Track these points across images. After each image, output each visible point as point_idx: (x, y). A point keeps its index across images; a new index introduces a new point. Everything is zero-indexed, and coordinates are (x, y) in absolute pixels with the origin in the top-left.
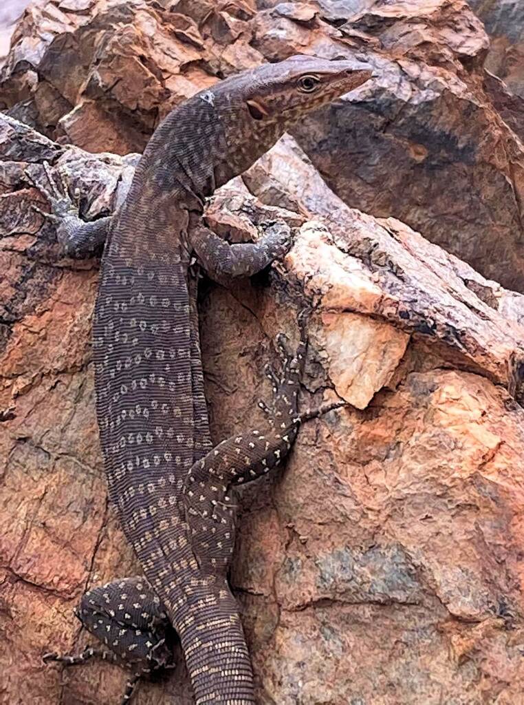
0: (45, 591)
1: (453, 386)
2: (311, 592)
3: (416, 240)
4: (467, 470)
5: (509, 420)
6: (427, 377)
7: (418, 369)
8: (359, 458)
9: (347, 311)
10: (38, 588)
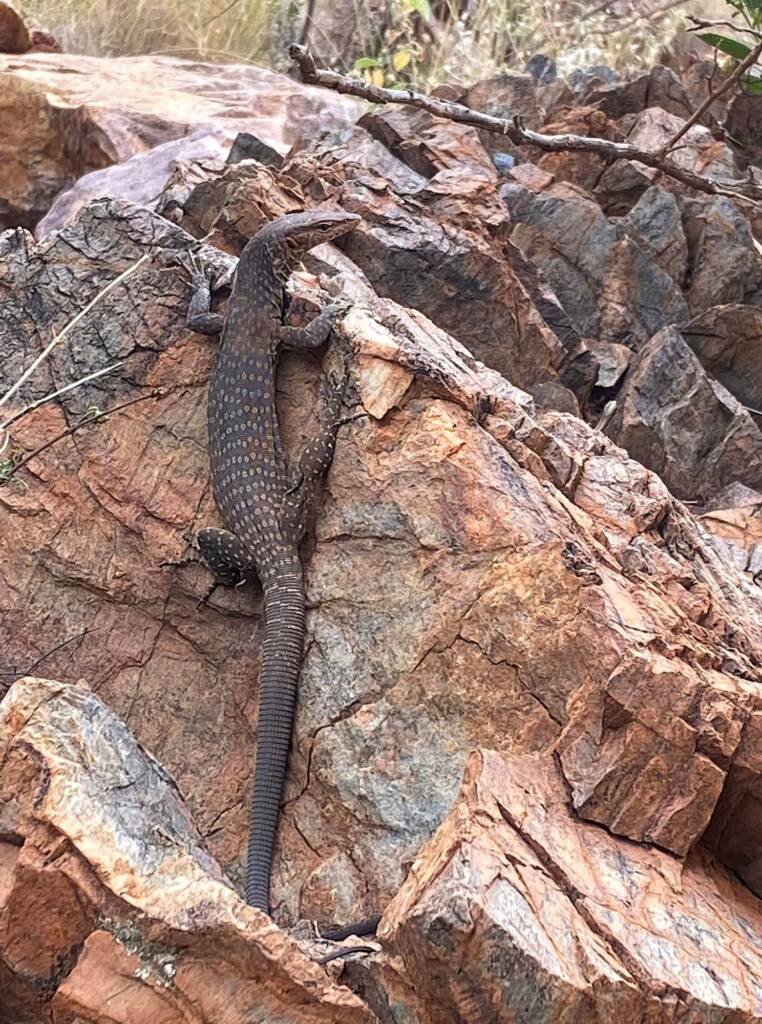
0: (168, 524)
1: (438, 407)
2: (336, 530)
3: (428, 323)
4: (441, 457)
5: (470, 432)
6: (421, 403)
7: (418, 397)
8: (374, 449)
9: (376, 357)
10: (162, 521)
